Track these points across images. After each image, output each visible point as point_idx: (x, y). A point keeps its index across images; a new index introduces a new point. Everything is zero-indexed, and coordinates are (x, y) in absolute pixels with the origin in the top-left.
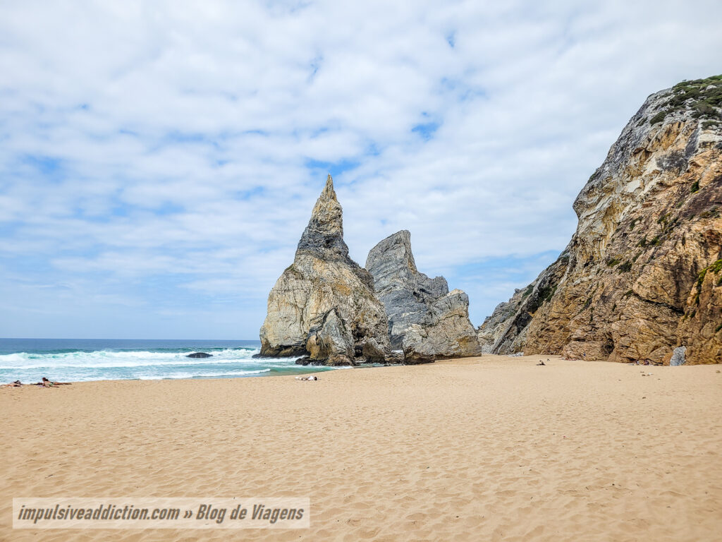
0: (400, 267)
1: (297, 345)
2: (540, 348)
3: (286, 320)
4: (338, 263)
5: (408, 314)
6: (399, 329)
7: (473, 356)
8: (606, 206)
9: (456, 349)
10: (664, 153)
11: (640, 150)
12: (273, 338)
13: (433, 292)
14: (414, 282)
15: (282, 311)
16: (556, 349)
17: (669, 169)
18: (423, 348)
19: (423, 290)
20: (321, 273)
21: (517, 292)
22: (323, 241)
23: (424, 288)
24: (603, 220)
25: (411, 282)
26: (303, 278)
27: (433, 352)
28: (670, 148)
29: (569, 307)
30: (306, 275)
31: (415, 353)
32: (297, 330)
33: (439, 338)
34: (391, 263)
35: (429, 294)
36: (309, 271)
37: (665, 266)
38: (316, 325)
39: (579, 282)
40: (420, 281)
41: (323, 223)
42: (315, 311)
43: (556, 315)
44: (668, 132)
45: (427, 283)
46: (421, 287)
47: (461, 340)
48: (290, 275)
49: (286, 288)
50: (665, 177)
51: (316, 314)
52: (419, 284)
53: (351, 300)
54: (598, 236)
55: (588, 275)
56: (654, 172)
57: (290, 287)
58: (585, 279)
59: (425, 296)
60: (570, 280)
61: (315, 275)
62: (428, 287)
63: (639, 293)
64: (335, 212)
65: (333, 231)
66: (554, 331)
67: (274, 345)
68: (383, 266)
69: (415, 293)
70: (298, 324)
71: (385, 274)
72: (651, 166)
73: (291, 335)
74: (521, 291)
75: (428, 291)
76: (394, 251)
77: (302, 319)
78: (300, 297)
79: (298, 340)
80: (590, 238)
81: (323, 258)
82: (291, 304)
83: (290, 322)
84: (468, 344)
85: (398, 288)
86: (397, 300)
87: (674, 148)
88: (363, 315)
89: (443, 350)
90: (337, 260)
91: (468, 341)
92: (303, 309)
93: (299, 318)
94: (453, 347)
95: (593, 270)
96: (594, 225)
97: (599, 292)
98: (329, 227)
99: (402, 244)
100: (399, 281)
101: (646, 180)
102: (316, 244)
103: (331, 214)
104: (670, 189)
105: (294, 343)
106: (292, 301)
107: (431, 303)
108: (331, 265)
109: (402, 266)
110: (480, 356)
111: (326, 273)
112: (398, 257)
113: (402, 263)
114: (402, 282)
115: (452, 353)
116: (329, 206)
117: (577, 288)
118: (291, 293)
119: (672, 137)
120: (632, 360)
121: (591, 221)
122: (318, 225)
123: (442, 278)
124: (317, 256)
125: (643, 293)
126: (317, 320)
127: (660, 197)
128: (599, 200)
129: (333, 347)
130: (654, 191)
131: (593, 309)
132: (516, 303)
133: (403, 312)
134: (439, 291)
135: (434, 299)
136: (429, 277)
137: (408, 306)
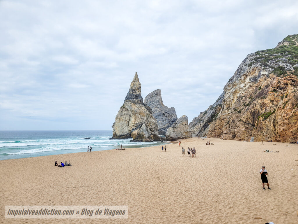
0: (158, 104)
1: (127, 134)
2: (212, 135)
3: (122, 126)
4: (140, 105)
5: (161, 122)
7: (189, 138)
8: (234, 90)
9: (184, 136)
10: (252, 76)
11: (245, 75)
12: (118, 132)
15: (121, 122)
16: (217, 136)
17: (253, 81)
18: (173, 135)
19: (166, 112)
20: (134, 108)
21: (201, 113)
22: (134, 97)
23: (167, 112)
24: (233, 95)
25: (162, 109)
26: (128, 110)
27: (177, 137)
28: (253, 75)
29: (222, 122)
30: (129, 109)
31: (170, 137)
32: (126, 129)
33: (178, 132)
34: (154, 102)
35: (169, 114)
36: (130, 108)
37: (250, 112)
38: (134, 128)
39: (225, 114)
40: (165, 109)
41: (134, 90)
42: (134, 123)
43: (218, 125)
44: (253, 70)
45: (168, 110)
46: (166, 111)
47: (186, 133)
48: (123, 109)
49: (122, 114)
50: (252, 84)
51: (134, 124)
53: (145, 118)
54: (231, 100)
55: (228, 112)
56: (248, 82)
57: (124, 114)
58: (227, 113)
59: (167, 115)
60: (222, 113)
61: (132, 109)
63: (243, 120)
64: (139, 86)
65: (138, 93)
66: (217, 130)
67: (118, 135)
68: (151, 103)
69: (163, 113)
70: (127, 127)
71: (152, 106)
72: (248, 80)
73: (125, 131)
74: (203, 113)
76: (155, 98)
77: (128, 125)
78: (127, 117)
79: (127, 133)
80: (229, 100)
81: (135, 103)
82: (124, 120)
83: (124, 127)
84: (188, 134)
85: (157, 112)
86: (157, 116)
87: (255, 75)
88: (150, 124)
89: (180, 136)
90: (140, 104)
91: (188, 133)
92: (128, 122)
93: (127, 125)
94: (183, 135)
95: (229, 110)
96: (230, 96)
97: (232, 119)
98: (137, 91)
99: (158, 95)
100: (157, 109)
101: (246, 84)
102: (132, 98)
103: (137, 87)
104: (253, 88)
105: (126, 134)
106: (125, 119)
107: (169, 117)
108: (138, 106)
109: (158, 103)
110: (192, 138)
111: (136, 108)
112: (157, 100)
113: (158, 102)
114: (158, 109)
115: (183, 137)
116: (136, 84)
117: (224, 116)
118: (124, 116)
119: (254, 72)
120: (240, 140)
121: (229, 95)
122: (133, 91)
123: (173, 108)
124: (132, 102)
125: (244, 120)
126: (135, 126)
127: (250, 90)
128: (232, 88)
129: (145, 136)
130: (248, 88)
131: (230, 124)
132: (201, 117)
133: (159, 121)
134: (172, 113)
135: (170, 116)
136: (168, 107)
137: (161, 118)
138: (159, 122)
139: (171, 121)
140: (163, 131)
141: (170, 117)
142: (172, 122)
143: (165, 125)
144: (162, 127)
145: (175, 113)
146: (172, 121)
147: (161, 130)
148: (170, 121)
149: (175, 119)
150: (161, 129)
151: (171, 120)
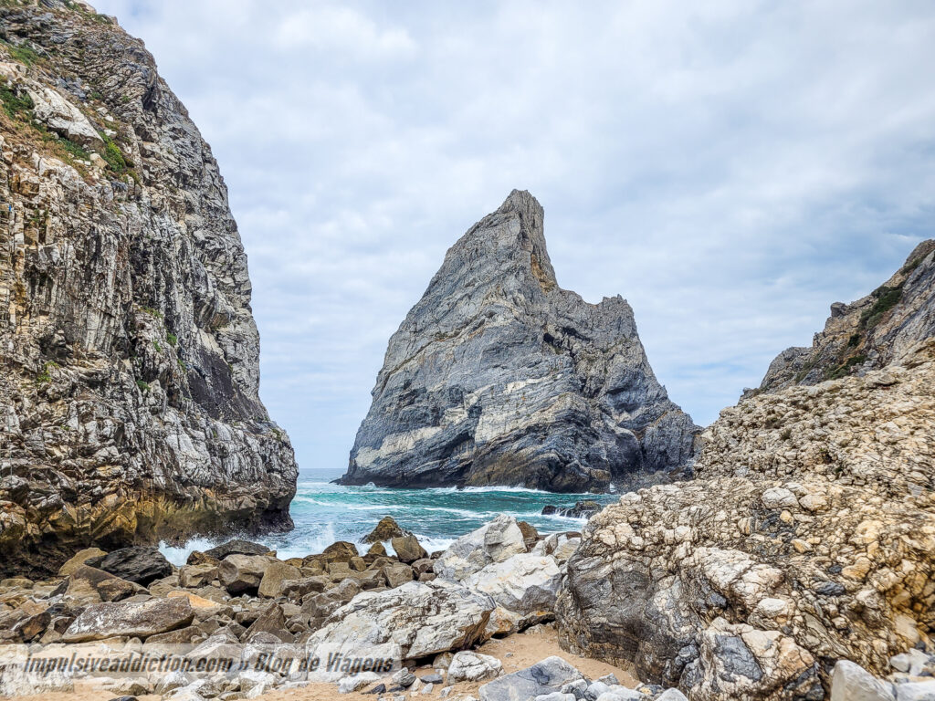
0: (505, 267)
5: (522, 384)
6: (493, 424)
13: (596, 334)
14: (546, 308)
19: (569, 331)
21: (838, 311)
23: (574, 326)
25: (537, 308)
34: (483, 260)
35: (588, 340)
40: (562, 307)
45: (578, 314)
46: (566, 323)
52: (559, 316)
59: (577, 346)
62: (583, 323)
68: (464, 270)
69: (548, 338)
71: (470, 289)
74: (852, 308)
75: (583, 332)
76: (492, 232)
85: (500, 321)
86: (497, 350)
99: (512, 214)
100: (502, 302)
107: (591, 361)
109: (510, 264)
112: (503, 242)
113: (510, 256)
114: (510, 304)
123: (619, 301)
132: (840, 342)
133: (508, 381)
134: (614, 332)
135: (599, 354)
136: (586, 299)
137: (524, 363)
138: (510, 386)
139: (603, 391)
140: (529, 450)
141: (599, 364)
142: (614, 392)
143: (545, 406)
144: (522, 424)
145: (634, 334)
146: (610, 384)
147: (516, 445)
148: (597, 391)
149: (636, 376)
150: (518, 437)
151: (603, 382)
